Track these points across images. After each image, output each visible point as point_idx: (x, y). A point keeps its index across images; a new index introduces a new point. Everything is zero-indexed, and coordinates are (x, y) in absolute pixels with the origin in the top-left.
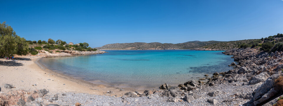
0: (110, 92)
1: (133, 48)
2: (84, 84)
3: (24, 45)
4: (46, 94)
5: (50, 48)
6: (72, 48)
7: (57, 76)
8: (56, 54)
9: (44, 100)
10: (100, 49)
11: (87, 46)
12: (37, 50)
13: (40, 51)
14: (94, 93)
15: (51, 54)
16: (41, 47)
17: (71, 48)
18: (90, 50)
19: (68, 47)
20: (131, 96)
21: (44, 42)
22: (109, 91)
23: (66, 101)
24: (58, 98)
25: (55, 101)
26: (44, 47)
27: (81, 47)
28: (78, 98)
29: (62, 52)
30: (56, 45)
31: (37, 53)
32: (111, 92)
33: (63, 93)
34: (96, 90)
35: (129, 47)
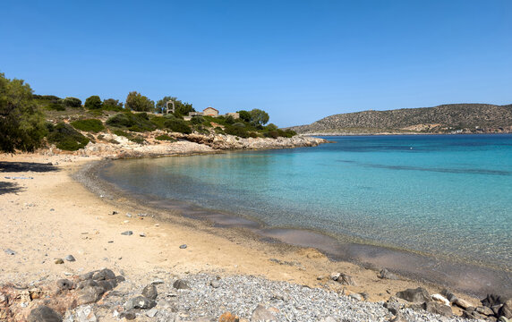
0: (342, 279)
1: (432, 126)
2: (252, 242)
3: (22, 112)
4: (111, 289)
5: (136, 126)
6: (215, 125)
7: (160, 219)
8: (157, 146)
9: (102, 312)
10: (306, 131)
11: (265, 122)
12: (85, 134)
13: (95, 136)
14: (286, 275)
15: (138, 148)
16: (100, 123)
17: (211, 126)
18: (273, 133)
19: (201, 122)
20: (424, 306)
21: (112, 105)
22: (338, 275)
23: (187, 310)
24: (159, 301)
25: (144, 312)
26: (113, 122)
27: (243, 124)
28: (228, 293)
29: (179, 139)
30: (157, 114)
31: (86, 144)
32: (344, 280)
33: (176, 279)
34: (291, 264)
35: (415, 124)
